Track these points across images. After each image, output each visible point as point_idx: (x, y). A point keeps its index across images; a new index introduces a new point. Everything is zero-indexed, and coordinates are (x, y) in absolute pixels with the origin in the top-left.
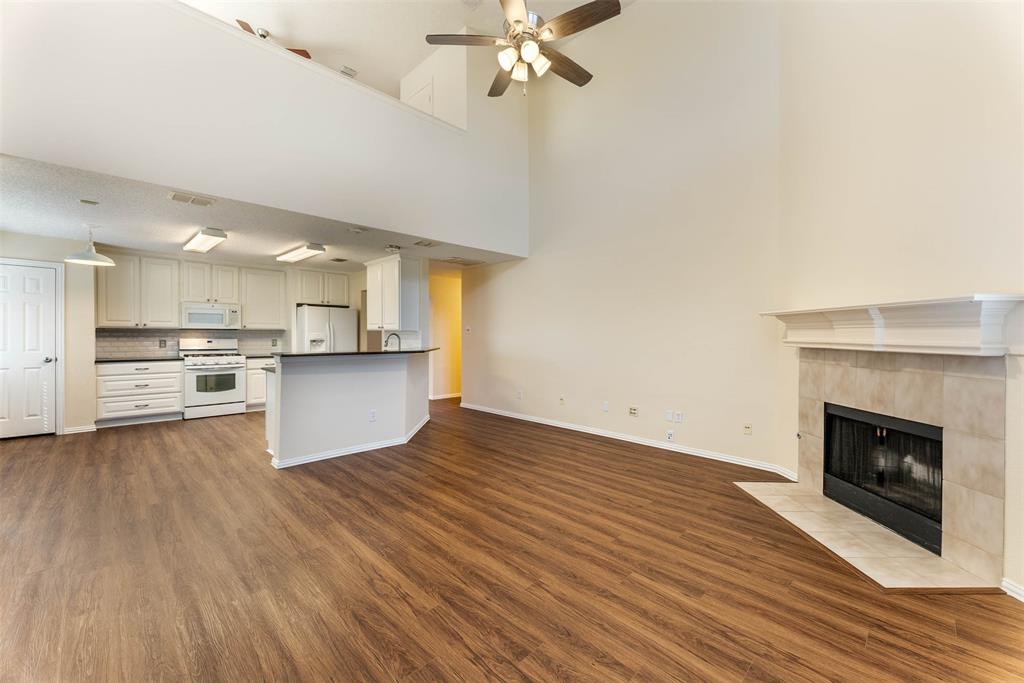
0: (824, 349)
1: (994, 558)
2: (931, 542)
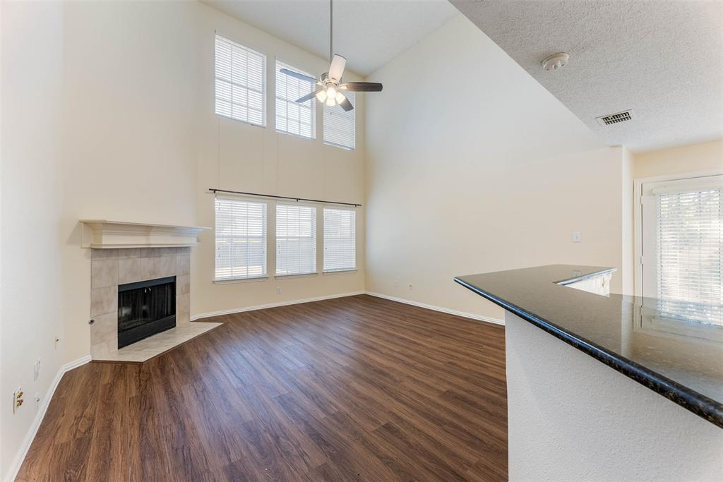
0: (118, 249)
1: (189, 313)
2: (172, 324)
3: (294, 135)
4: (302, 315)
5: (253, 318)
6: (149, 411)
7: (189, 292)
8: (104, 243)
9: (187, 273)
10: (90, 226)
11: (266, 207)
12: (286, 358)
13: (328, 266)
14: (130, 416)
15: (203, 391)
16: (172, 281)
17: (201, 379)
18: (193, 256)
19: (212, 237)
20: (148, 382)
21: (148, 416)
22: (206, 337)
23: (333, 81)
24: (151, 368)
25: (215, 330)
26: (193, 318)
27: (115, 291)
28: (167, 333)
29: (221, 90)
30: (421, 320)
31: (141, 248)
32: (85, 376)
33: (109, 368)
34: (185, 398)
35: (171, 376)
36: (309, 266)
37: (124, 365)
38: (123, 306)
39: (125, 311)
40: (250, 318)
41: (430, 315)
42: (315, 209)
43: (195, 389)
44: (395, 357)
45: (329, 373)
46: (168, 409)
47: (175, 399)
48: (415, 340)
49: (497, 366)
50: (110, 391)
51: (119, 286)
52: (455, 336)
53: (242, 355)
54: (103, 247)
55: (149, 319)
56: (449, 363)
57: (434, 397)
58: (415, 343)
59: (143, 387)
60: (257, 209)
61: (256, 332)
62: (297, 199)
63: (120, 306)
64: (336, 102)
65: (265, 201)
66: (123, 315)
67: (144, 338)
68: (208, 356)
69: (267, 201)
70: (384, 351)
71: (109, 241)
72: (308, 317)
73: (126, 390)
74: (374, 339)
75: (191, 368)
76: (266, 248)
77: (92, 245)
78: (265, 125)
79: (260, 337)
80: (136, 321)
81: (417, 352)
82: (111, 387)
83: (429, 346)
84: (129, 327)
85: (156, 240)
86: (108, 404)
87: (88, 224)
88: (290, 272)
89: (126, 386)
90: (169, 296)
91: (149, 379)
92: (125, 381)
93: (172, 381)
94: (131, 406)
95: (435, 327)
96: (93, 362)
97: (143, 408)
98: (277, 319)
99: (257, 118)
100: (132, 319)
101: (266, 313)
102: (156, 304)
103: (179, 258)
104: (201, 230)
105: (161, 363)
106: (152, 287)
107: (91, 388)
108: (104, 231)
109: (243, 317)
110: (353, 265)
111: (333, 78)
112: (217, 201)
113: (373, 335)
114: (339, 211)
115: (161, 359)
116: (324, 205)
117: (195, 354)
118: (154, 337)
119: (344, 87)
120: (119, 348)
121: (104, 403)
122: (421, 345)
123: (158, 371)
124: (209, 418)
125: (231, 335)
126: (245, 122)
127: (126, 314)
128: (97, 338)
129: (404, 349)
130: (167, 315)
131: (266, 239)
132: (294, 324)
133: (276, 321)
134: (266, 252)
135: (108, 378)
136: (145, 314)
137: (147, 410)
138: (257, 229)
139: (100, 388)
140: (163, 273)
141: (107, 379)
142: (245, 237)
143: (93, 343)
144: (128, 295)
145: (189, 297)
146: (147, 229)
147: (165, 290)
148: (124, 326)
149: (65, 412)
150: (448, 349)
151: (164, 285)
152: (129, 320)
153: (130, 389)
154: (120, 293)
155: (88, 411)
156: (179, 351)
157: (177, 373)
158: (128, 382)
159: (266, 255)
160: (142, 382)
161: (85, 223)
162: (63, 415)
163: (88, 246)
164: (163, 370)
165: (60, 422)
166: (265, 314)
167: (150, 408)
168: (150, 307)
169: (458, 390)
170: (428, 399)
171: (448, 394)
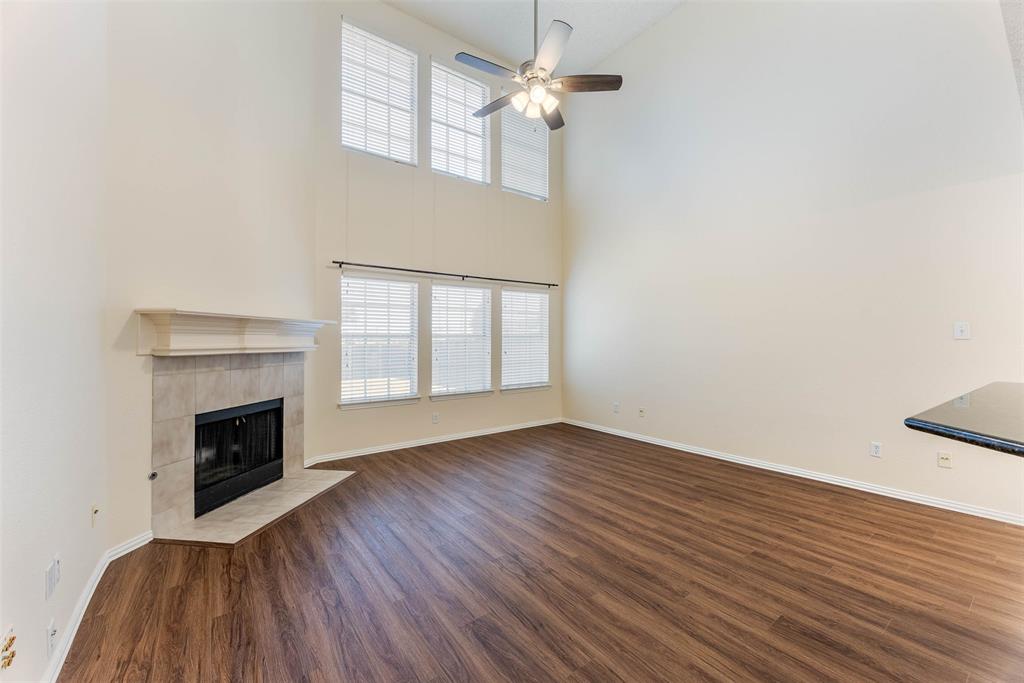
0: (194, 357)
1: (302, 456)
2: (278, 474)
3: (459, 177)
4: (476, 459)
5: (399, 462)
6: (246, 650)
7: (302, 422)
8: (173, 346)
9: (299, 394)
10: (153, 319)
11: (416, 289)
12: (468, 539)
13: (509, 379)
14: (213, 659)
15: (336, 607)
16: (278, 406)
17: (331, 580)
18: (308, 365)
19: (336, 336)
20: (244, 585)
21: (245, 661)
22: (331, 497)
23: (541, 75)
24: (247, 556)
25: (344, 483)
26: (308, 463)
27: (190, 425)
28: (270, 490)
29: (351, 108)
30: (668, 469)
31: (230, 355)
32: (140, 570)
33: (178, 557)
34: (308, 621)
35: (281, 574)
36: (480, 381)
37: (204, 547)
38: (203, 446)
39: (207, 454)
40: (395, 463)
41: (681, 459)
42: (488, 292)
43: (324, 603)
44: (652, 540)
45: (550, 571)
46: (279, 649)
47: (290, 624)
48: (676, 507)
49: (848, 562)
50: (181, 602)
51: (197, 417)
52: (739, 498)
53: (392, 532)
54: (172, 354)
55: (243, 467)
56: (755, 553)
57: (762, 632)
58: (676, 512)
59: (235, 596)
60: (403, 292)
61: (409, 488)
62: (463, 277)
63: (197, 446)
64: (543, 111)
65: (415, 279)
66: (203, 460)
67: (234, 498)
68: (339, 534)
69: (418, 279)
70: (630, 527)
71: (182, 343)
72: (484, 461)
73: (206, 601)
74: (605, 504)
75: (312, 557)
76: (416, 353)
77: (154, 350)
78: (416, 162)
79: (417, 497)
80: (221, 469)
81: (688, 529)
82: (183, 593)
83: (705, 519)
84: (211, 481)
85: (255, 342)
86: (177, 635)
87: (147, 316)
88: (452, 389)
89: (206, 593)
90: (273, 430)
91: (245, 578)
92: (206, 581)
93: (283, 582)
94: (216, 637)
95: (698, 482)
96: (156, 542)
97: (236, 641)
98: (436, 464)
99: (403, 152)
100: (216, 467)
101: (419, 455)
102: (253, 444)
103: (288, 369)
104: (321, 326)
105: (263, 548)
106: (246, 417)
107: (148, 596)
108: (172, 327)
109: (383, 461)
110: (545, 378)
111: (541, 69)
112: (344, 281)
113: (602, 497)
114: (524, 294)
115: (263, 537)
116: (503, 286)
117: (317, 530)
118: (249, 495)
119: (557, 86)
120: (197, 516)
121: (169, 628)
122: (686, 515)
123: (259, 563)
124: (355, 671)
125: (370, 493)
126: (385, 158)
127: (207, 459)
128: (162, 501)
129: (664, 525)
130: (270, 460)
131: (416, 339)
132: (466, 474)
133: (436, 468)
134: (416, 360)
135: (177, 575)
136: (236, 458)
137: (242, 648)
138: (403, 323)
139: (164, 595)
140: (264, 394)
141: (175, 577)
142: (386, 336)
143: (155, 510)
144: (212, 430)
145: (302, 430)
146: (240, 323)
147: (266, 420)
148: (204, 479)
149: (103, 648)
150: (740, 525)
151: (266, 412)
152: (212, 468)
153: (214, 600)
154: (197, 428)
155: (143, 646)
156: (290, 522)
157: (290, 567)
158: (210, 584)
159: (416, 363)
160: (234, 587)
161: (142, 314)
162: (99, 656)
163: (148, 352)
164: (266, 558)
165: (93, 672)
166: (416, 456)
167: (249, 644)
168: (244, 448)
169: (800, 615)
170: (752, 636)
171: (785, 624)
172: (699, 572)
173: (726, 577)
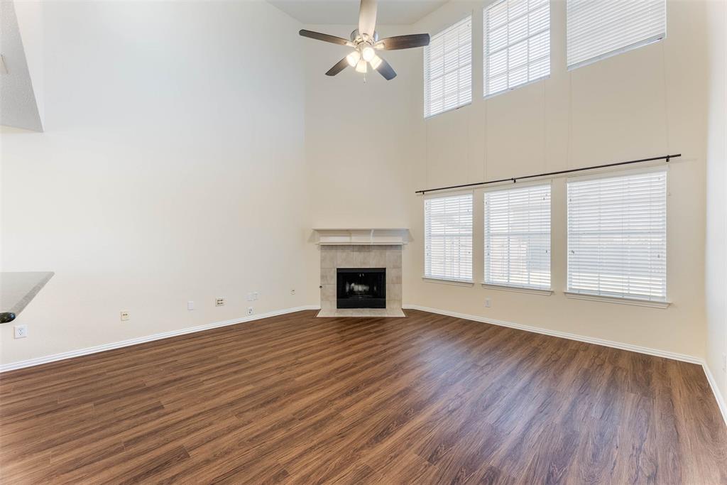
1: (400, 301)
2: (383, 306)
7: (401, 283)
9: (398, 267)
16: (382, 271)
26: (405, 306)
27: (334, 271)
51: (338, 269)
57: (184, 442)
77: (321, 243)
78: (472, 100)
103: (389, 254)
106: (365, 273)
120: (338, 308)
128: (324, 297)
140: (373, 265)
143: (322, 299)
144: (345, 277)
145: (400, 287)
154: (338, 273)
163: (319, 243)
169: (184, 468)
170: (184, 437)
171: (182, 456)
172: (262, 428)
173: (250, 440)
